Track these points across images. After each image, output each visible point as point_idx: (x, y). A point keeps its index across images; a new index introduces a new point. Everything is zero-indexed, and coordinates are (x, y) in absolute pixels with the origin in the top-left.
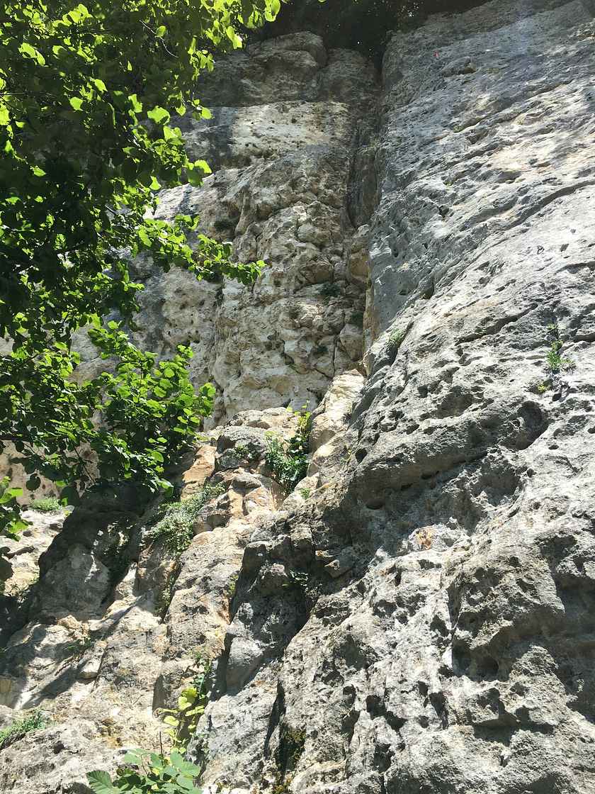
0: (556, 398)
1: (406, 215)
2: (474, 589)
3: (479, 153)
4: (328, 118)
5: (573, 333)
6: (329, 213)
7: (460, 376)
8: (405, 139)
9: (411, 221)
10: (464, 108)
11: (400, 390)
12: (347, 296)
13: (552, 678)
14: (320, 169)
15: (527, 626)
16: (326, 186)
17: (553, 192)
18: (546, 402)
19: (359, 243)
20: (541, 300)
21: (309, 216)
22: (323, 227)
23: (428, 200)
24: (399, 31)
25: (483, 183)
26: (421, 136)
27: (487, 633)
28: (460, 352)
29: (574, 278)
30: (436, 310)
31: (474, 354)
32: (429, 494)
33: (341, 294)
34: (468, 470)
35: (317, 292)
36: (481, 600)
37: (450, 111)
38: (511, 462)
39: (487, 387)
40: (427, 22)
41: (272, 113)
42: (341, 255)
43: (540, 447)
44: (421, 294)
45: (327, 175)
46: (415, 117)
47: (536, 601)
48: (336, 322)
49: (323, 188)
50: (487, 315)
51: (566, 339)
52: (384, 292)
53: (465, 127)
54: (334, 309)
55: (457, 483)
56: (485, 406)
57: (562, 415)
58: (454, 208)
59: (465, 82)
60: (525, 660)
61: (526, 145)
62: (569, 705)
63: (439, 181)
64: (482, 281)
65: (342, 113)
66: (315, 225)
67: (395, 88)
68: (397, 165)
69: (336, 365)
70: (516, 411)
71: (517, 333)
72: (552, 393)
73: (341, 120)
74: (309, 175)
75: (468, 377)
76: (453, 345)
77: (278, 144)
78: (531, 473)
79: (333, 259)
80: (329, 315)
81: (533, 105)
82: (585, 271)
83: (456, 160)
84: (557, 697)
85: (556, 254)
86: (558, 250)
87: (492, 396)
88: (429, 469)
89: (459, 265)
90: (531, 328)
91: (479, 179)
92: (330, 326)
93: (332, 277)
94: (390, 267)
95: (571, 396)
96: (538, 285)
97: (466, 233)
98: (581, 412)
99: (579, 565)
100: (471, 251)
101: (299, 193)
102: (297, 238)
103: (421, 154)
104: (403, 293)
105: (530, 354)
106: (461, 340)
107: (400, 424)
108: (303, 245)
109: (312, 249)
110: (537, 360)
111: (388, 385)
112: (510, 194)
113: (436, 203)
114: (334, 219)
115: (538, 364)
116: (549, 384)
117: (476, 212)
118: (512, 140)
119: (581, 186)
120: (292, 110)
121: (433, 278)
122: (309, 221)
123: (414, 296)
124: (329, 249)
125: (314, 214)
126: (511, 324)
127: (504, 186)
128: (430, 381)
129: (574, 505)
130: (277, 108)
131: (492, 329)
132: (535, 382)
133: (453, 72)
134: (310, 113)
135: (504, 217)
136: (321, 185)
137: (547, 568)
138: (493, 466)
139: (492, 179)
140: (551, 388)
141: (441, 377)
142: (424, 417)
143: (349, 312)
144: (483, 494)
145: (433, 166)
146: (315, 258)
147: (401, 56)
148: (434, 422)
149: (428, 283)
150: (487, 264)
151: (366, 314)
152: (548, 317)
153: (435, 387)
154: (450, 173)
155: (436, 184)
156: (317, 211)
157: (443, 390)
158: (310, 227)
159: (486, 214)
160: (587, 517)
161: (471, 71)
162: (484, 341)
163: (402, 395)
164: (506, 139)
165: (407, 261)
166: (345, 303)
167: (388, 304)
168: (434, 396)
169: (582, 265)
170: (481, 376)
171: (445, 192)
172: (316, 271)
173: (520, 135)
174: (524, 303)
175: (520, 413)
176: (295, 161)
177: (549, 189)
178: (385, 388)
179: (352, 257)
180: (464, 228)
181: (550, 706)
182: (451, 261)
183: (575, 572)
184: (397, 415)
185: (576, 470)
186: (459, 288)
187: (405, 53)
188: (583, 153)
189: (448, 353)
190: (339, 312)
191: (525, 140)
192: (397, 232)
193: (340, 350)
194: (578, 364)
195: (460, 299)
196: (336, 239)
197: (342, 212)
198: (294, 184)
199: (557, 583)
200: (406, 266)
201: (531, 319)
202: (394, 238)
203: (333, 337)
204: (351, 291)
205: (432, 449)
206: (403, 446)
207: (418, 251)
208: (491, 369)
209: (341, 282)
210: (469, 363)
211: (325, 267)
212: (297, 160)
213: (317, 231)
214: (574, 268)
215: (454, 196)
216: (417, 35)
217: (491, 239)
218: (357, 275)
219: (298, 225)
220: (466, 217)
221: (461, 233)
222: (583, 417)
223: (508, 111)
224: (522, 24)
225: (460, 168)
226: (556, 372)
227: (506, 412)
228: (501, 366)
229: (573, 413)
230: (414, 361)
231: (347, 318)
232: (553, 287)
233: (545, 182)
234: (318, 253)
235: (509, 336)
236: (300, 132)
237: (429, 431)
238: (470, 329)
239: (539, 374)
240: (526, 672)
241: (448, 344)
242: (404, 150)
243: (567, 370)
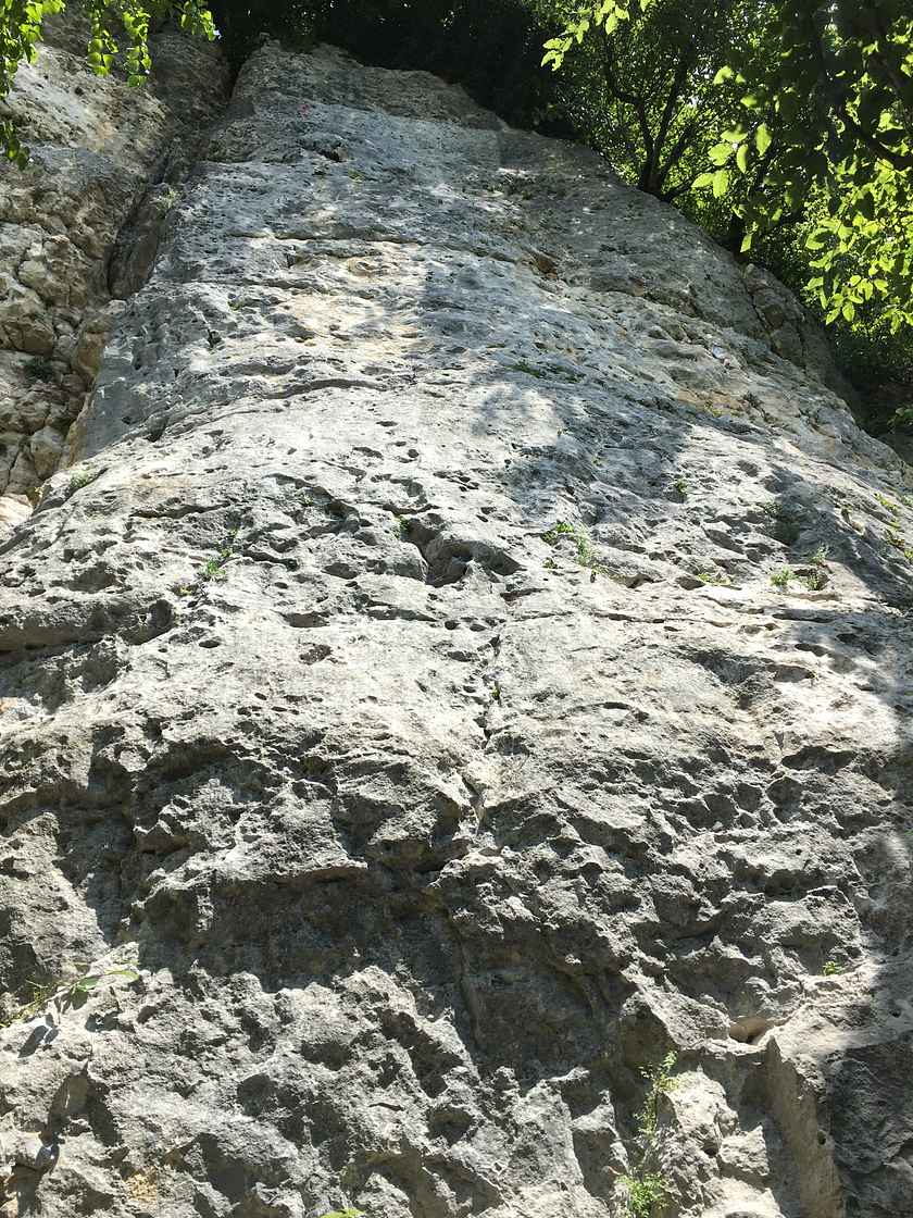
0: (192, 605)
1: (168, 321)
2: (16, 756)
3: (284, 285)
4: (133, 114)
5: (246, 546)
6: (77, 260)
7: (113, 553)
8: (213, 213)
9: (172, 332)
10: (300, 209)
11: (47, 544)
12: (62, 388)
13: (51, 841)
14: (85, 192)
15: (49, 796)
16: (86, 221)
17: (330, 378)
18: (180, 607)
19: (103, 323)
20: (235, 500)
21: (46, 253)
22: (61, 277)
23: (200, 315)
24: (277, 41)
25: (271, 326)
26: (233, 221)
27: (10, 796)
28: (129, 526)
29: (276, 490)
30: (138, 464)
31: (142, 533)
32: (26, 666)
33: (55, 381)
34: (76, 651)
35: (20, 364)
36: (18, 768)
37: (281, 205)
38: (119, 654)
39: (135, 573)
40: (316, 50)
41: (49, 62)
42: (75, 327)
43: (151, 648)
44: (144, 433)
45: (93, 205)
46: (238, 188)
47: (66, 776)
48: (32, 418)
49: (80, 220)
50: (178, 495)
51: (237, 550)
52: (103, 408)
53: (290, 236)
54: (37, 399)
55: (58, 662)
56: (122, 592)
57: (187, 623)
58: (227, 341)
59: (320, 173)
60: (33, 824)
61: (337, 303)
62: (54, 862)
63: (224, 297)
64: (206, 451)
65: (155, 116)
66: (49, 268)
67: (236, 125)
68: (187, 245)
69: (12, 478)
70: (148, 606)
71: (196, 527)
72: (190, 599)
73: (150, 126)
74: (65, 194)
75: (120, 556)
76: (126, 516)
77: (42, 113)
78: (129, 668)
79: (60, 327)
80: (25, 404)
81: (373, 253)
82: (290, 486)
83: (256, 279)
84: (47, 854)
85: (279, 455)
86: (286, 451)
87: (132, 583)
88: (35, 641)
89: (199, 416)
90: (212, 525)
91: (268, 319)
92: (23, 420)
93: (49, 352)
94: (123, 379)
95: (205, 607)
96: (241, 483)
97: (224, 381)
98: (205, 625)
99: (117, 754)
100: (220, 406)
101: (42, 212)
102: (16, 275)
103: (221, 245)
104: (127, 421)
105: (196, 553)
106: (138, 513)
107: (26, 584)
108: (22, 290)
109: (30, 302)
110: (196, 562)
111: (36, 535)
112: (290, 357)
113: (208, 325)
114: (81, 272)
115: (195, 566)
116: (193, 589)
117: (245, 360)
118: (327, 287)
119: (359, 384)
120: (82, 74)
121: (167, 418)
122: (42, 259)
123: (136, 432)
124: (59, 310)
125: (55, 253)
126: (196, 514)
127: (290, 342)
128: (80, 547)
129: (143, 703)
130: (60, 59)
131: (177, 512)
132: (181, 583)
133: (313, 147)
134: (107, 92)
135: (271, 382)
136: (80, 216)
137: (91, 751)
138: (102, 653)
139: (282, 326)
140: (193, 594)
141: (94, 546)
142: (56, 584)
143: (57, 411)
144: (80, 678)
145: (226, 272)
146: (33, 316)
147: (266, 79)
148: (63, 592)
149: (160, 422)
150: (220, 433)
151: (74, 426)
152: (234, 521)
153: (82, 556)
154: (243, 293)
155: (218, 298)
156: (59, 250)
157: (89, 562)
158: (41, 268)
159: (254, 368)
160: (146, 715)
161: (336, 158)
162: (160, 522)
163: (45, 552)
164: (321, 282)
165: (148, 382)
166: (56, 397)
167: (104, 427)
168: (77, 564)
169: (291, 479)
170: (133, 560)
171: (225, 316)
172: (29, 334)
173: (339, 285)
174: (218, 497)
175: (151, 610)
176: (52, 164)
177: (329, 372)
178: (32, 537)
179: (88, 337)
180: (224, 374)
181: (35, 860)
182: (195, 407)
183: (111, 758)
184: (28, 572)
185: (168, 676)
186: (177, 448)
187: (272, 79)
188: (386, 344)
189: (117, 523)
190: (42, 405)
191: (342, 296)
192: (150, 339)
193: (26, 457)
194: (231, 580)
195: (170, 463)
196: (76, 301)
197: (97, 267)
198: (38, 196)
199: (93, 765)
200: (142, 388)
201: (216, 517)
202: (143, 344)
203: (20, 436)
204: (71, 382)
205: (47, 619)
206: (17, 608)
207: (164, 375)
208: (147, 556)
209: (61, 364)
210: (133, 540)
211: (43, 334)
212: (55, 164)
213: (51, 279)
214: (282, 479)
215: (233, 326)
216: (296, 63)
217: (245, 403)
218: (87, 364)
219: (24, 258)
220: (234, 361)
221: (219, 378)
222: (202, 630)
223: (343, 244)
224: (423, 127)
225: (254, 293)
226: (206, 579)
227: (139, 605)
228: (161, 556)
229: (198, 624)
230: (79, 517)
231: (51, 418)
232: (254, 491)
233: (331, 360)
234: (41, 311)
235: (188, 527)
236: (83, 113)
237: (53, 600)
238: (153, 503)
239: (190, 576)
240: (29, 832)
241: (124, 512)
242: (204, 227)
243: (218, 581)
